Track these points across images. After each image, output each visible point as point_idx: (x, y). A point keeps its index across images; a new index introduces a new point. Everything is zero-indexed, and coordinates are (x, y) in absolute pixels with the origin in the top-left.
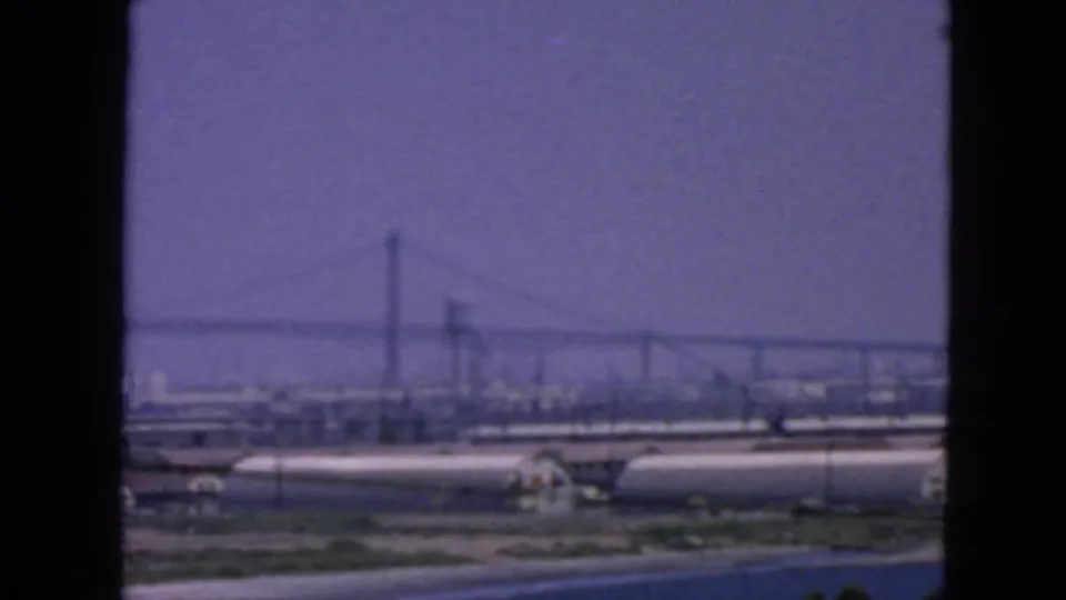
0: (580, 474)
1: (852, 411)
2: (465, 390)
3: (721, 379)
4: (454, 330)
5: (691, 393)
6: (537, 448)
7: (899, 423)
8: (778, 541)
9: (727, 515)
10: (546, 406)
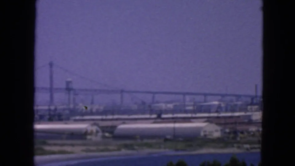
0: (104, 129)
1: (181, 112)
2: (72, 106)
3: (144, 103)
4: (68, 89)
5: (135, 107)
6: (92, 122)
7: (194, 115)
8: (160, 148)
9: (145, 141)
10: (94, 110)
